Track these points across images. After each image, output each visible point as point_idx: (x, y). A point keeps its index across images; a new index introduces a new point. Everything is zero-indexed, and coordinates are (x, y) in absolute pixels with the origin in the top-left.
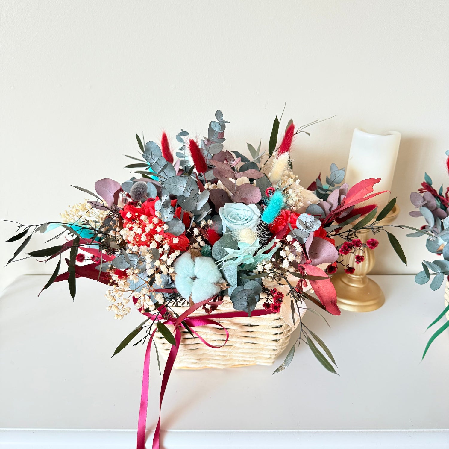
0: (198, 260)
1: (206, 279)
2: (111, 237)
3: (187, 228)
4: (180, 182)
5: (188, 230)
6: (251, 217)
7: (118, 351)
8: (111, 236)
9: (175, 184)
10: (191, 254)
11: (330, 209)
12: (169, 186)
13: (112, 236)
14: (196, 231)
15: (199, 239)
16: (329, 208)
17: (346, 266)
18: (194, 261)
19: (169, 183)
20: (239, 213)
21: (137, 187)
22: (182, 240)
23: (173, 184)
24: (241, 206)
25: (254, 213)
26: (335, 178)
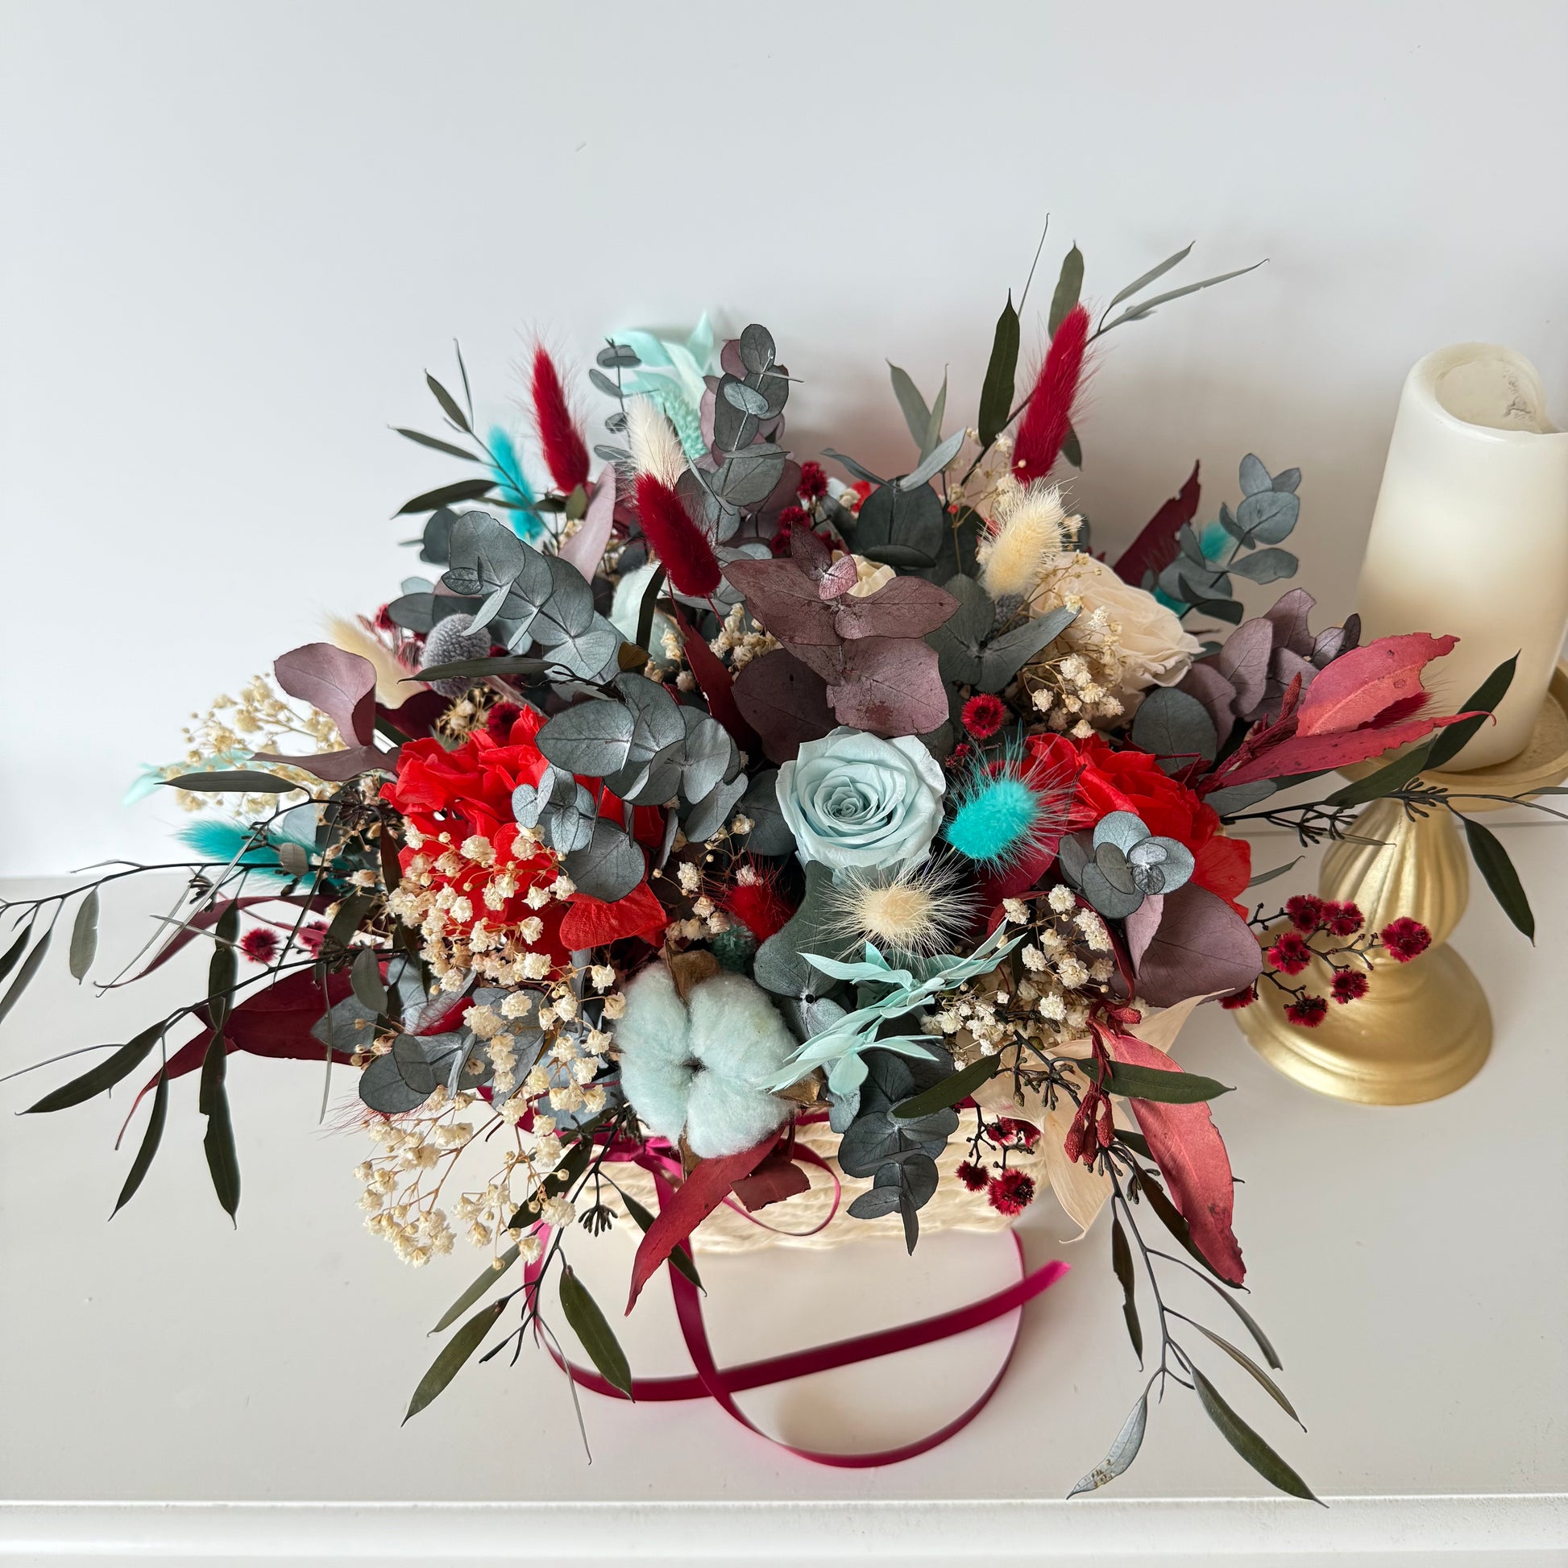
0: (702, 1000)
1: (738, 1077)
2: (359, 893)
3: (651, 862)
4: (603, 723)
5: (657, 873)
6: (908, 801)
7: (422, 1398)
8: (359, 889)
9: (586, 734)
10: (675, 979)
11: (1234, 706)
12: (559, 744)
13: (363, 889)
14: (688, 876)
15: (703, 907)
16: (1228, 700)
17: (1294, 992)
18: (686, 1004)
19: (556, 735)
20: (857, 778)
22: (634, 907)
23: (575, 736)
24: (862, 745)
25: (920, 779)
26: (1258, 521)
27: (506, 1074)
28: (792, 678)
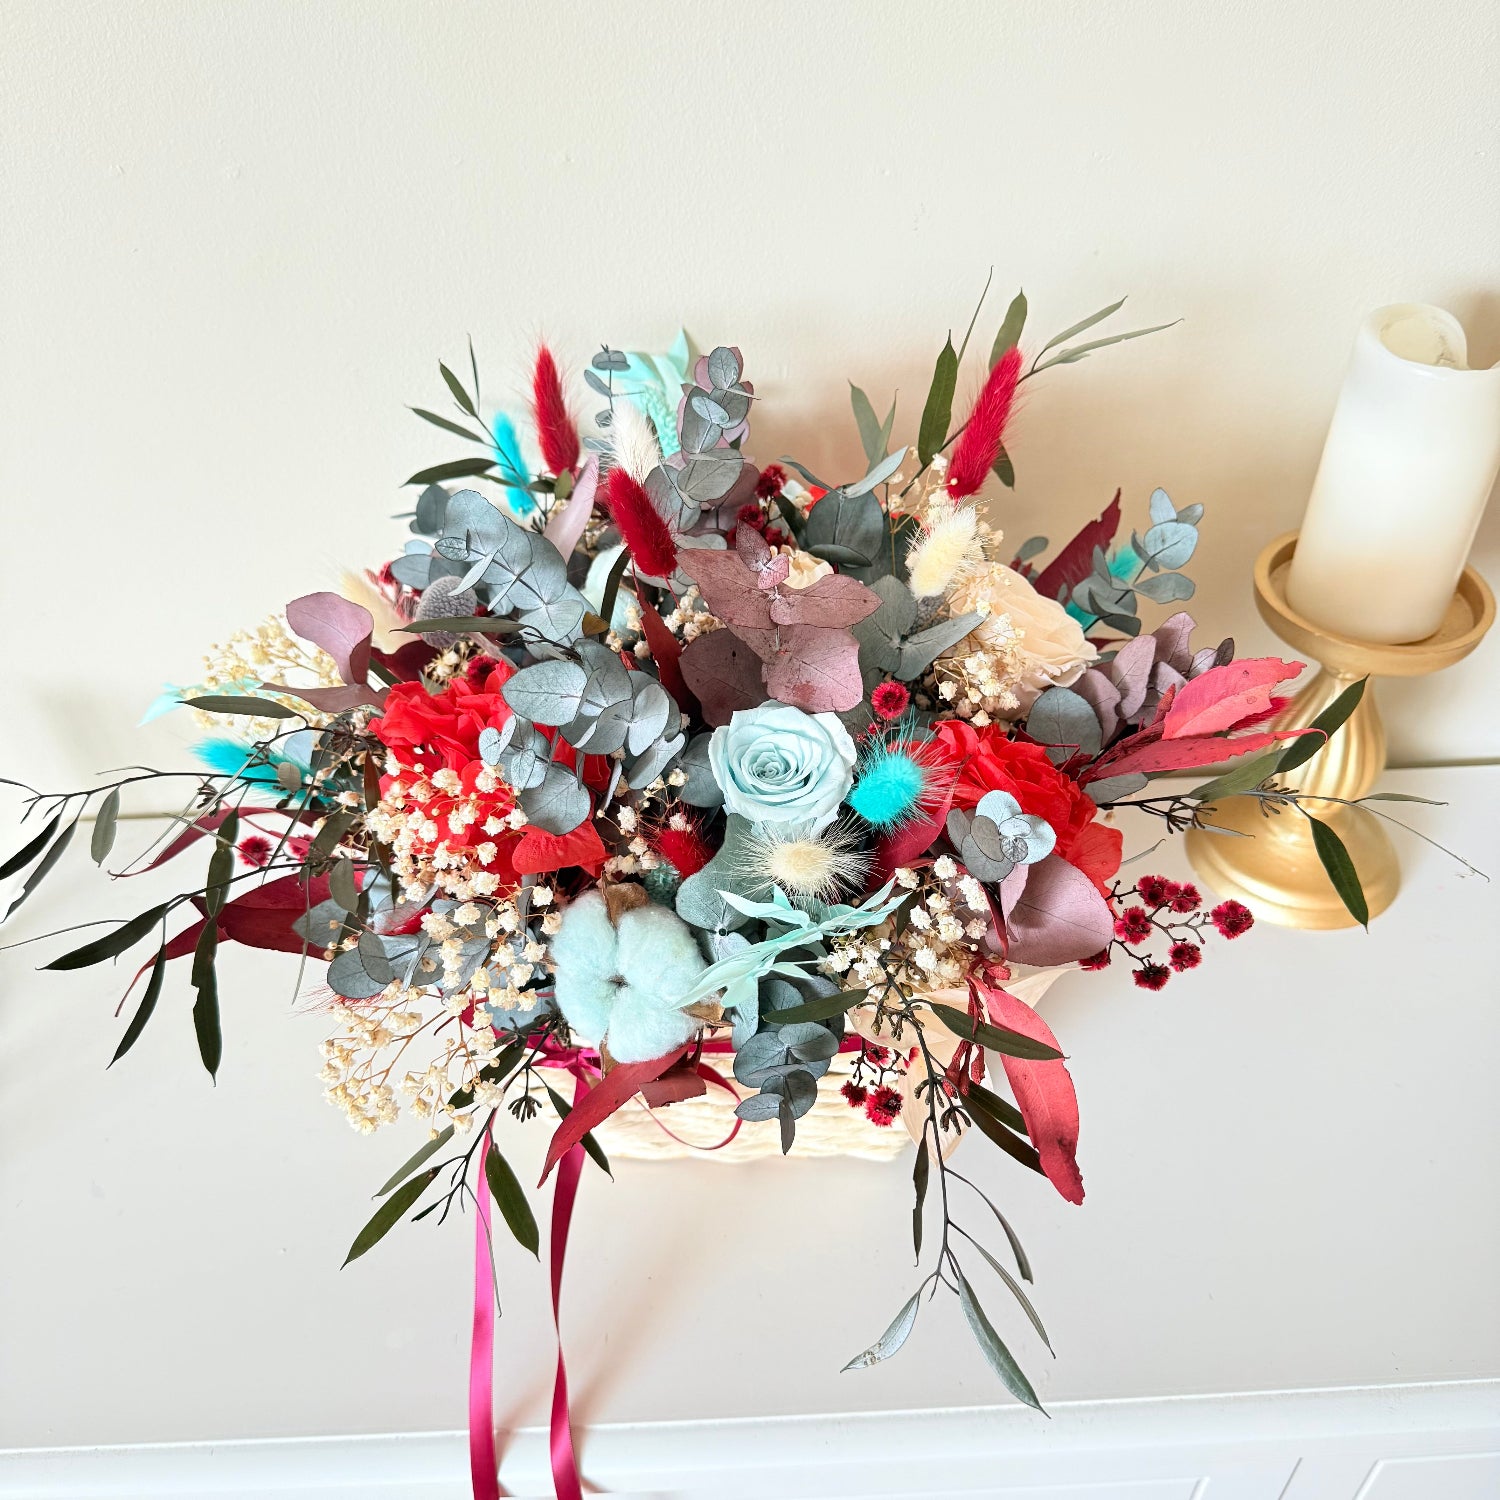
0: (627, 921)
1: (655, 994)
2: (344, 811)
3: (596, 804)
4: (560, 680)
5: (600, 814)
6: (823, 768)
7: (361, 1246)
9: (545, 688)
10: (608, 905)
11: (1118, 708)
12: (522, 696)
14: (627, 818)
15: (638, 846)
17: (1141, 960)
18: (615, 927)
19: (519, 688)
20: (781, 745)
21: (435, 607)
23: (536, 690)
24: (790, 717)
25: (835, 749)
26: (1161, 548)
27: (454, 973)
28: (734, 654)
